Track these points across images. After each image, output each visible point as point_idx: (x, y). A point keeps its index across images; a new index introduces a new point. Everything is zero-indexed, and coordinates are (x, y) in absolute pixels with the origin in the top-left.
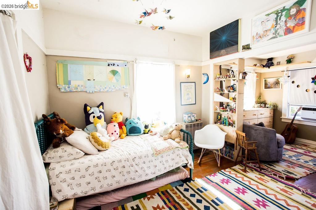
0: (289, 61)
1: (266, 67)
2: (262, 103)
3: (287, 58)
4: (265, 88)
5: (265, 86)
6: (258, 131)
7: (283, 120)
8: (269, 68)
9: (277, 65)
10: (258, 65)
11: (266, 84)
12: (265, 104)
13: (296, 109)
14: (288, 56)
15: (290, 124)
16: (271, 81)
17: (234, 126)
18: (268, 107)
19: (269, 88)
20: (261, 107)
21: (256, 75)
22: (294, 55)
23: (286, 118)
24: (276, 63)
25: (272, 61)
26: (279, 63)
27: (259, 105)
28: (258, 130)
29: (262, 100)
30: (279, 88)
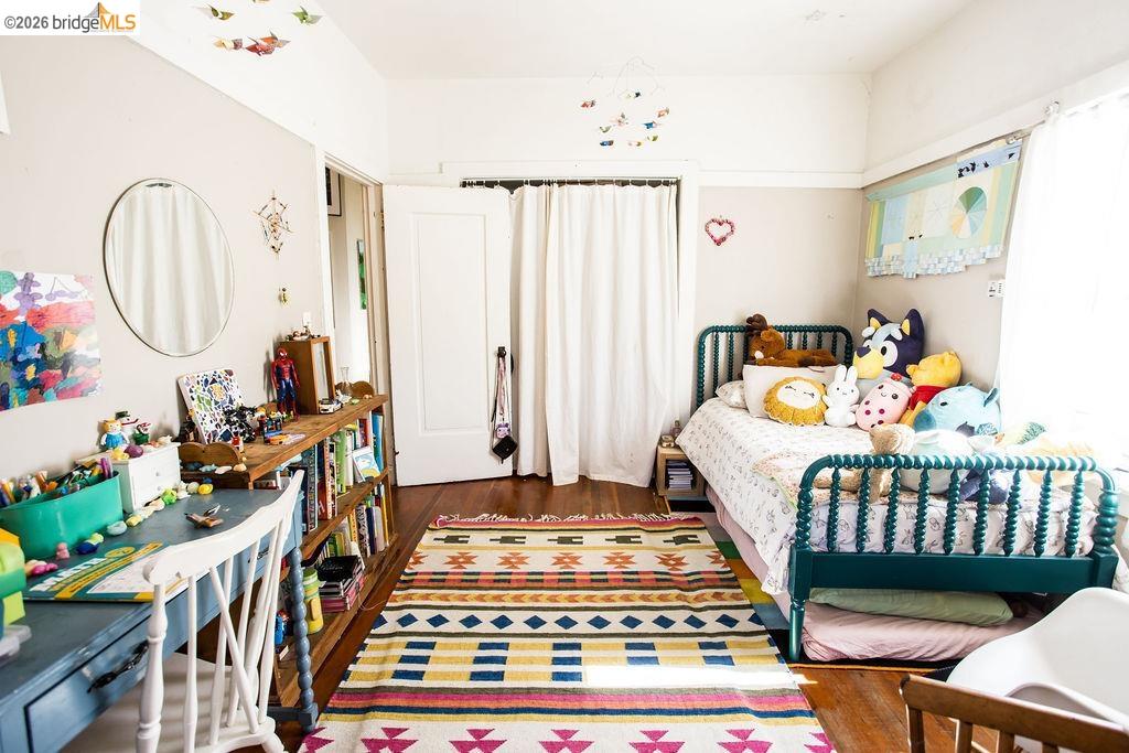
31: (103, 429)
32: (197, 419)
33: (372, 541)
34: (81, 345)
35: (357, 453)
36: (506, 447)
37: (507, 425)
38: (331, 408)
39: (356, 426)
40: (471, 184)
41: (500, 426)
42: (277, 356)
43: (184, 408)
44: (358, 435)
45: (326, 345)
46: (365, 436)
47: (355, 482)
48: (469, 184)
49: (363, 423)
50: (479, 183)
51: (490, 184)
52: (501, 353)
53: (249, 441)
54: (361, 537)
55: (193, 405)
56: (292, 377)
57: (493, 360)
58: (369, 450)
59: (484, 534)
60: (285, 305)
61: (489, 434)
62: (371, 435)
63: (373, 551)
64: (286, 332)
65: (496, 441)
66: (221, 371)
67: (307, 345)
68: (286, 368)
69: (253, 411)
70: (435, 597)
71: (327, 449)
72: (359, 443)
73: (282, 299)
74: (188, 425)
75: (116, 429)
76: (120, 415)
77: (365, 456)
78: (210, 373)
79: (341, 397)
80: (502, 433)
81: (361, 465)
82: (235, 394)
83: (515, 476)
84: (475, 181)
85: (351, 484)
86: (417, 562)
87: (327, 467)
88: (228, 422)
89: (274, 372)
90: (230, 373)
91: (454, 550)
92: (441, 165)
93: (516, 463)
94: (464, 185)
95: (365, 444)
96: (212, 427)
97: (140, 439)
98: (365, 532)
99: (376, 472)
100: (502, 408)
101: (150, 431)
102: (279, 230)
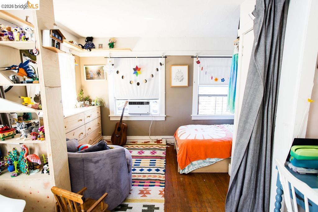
0: (112, 45)
1: (86, 49)
2: (86, 100)
3: (110, 41)
4: (87, 79)
5: (87, 77)
6: (100, 162)
7: (111, 119)
8: (90, 50)
9: (99, 48)
10: (75, 42)
11: (87, 74)
12: (90, 101)
13: (122, 104)
14: (110, 38)
15: (119, 122)
16: (93, 69)
17: (45, 171)
18: (93, 105)
19: (92, 78)
20: (85, 105)
21: (73, 57)
22: (116, 39)
23: (115, 115)
24: (98, 45)
25: (92, 41)
26: (101, 46)
27: (83, 102)
28: (101, 160)
29: (85, 96)
30: (104, 79)
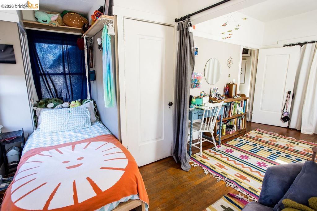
31: (201, 93)
32: (212, 94)
33: (239, 126)
34: (201, 82)
35: (239, 108)
36: (286, 119)
37: (287, 113)
38: (235, 97)
39: (240, 102)
40: (287, 46)
41: (285, 113)
42: (226, 86)
43: (210, 92)
44: (240, 104)
45: (236, 85)
46: (242, 105)
47: (238, 113)
48: (286, 46)
49: (242, 102)
50: (290, 45)
51: (294, 45)
52: (289, 93)
53: (219, 99)
54: (237, 125)
55: (212, 92)
56: (228, 91)
57: (286, 94)
58: (242, 108)
59: (268, 135)
60: (230, 78)
61: (281, 114)
62: (243, 105)
63: (239, 129)
64: (229, 82)
65: (283, 117)
66: (216, 88)
67: (232, 85)
68: (227, 89)
69: (221, 95)
70: (249, 140)
71: (232, 104)
72: (240, 106)
73: (229, 76)
74: (211, 95)
75: (202, 93)
76: (203, 92)
77: (241, 109)
78: (215, 88)
79: (238, 96)
80: (286, 115)
81: (239, 110)
82: (218, 92)
83: (288, 128)
84: (288, 45)
85: (237, 113)
86: (249, 134)
87: (231, 107)
88: (216, 96)
89: (225, 89)
90: (218, 88)
91: (259, 135)
92: (278, 42)
93: (289, 124)
94: (285, 46)
95: (241, 107)
96: (214, 96)
97: (205, 95)
98: (238, 124)
99: (243, 113)
100: (287, 108)
101: (206, 94)
102: (230, 63)
